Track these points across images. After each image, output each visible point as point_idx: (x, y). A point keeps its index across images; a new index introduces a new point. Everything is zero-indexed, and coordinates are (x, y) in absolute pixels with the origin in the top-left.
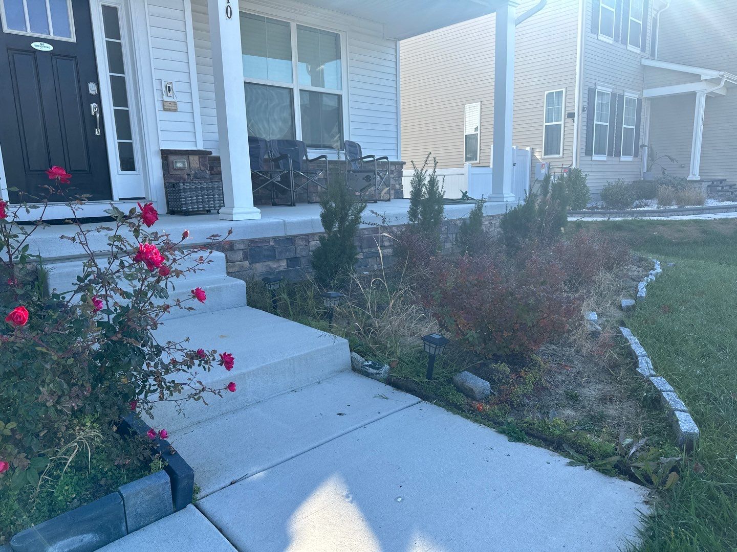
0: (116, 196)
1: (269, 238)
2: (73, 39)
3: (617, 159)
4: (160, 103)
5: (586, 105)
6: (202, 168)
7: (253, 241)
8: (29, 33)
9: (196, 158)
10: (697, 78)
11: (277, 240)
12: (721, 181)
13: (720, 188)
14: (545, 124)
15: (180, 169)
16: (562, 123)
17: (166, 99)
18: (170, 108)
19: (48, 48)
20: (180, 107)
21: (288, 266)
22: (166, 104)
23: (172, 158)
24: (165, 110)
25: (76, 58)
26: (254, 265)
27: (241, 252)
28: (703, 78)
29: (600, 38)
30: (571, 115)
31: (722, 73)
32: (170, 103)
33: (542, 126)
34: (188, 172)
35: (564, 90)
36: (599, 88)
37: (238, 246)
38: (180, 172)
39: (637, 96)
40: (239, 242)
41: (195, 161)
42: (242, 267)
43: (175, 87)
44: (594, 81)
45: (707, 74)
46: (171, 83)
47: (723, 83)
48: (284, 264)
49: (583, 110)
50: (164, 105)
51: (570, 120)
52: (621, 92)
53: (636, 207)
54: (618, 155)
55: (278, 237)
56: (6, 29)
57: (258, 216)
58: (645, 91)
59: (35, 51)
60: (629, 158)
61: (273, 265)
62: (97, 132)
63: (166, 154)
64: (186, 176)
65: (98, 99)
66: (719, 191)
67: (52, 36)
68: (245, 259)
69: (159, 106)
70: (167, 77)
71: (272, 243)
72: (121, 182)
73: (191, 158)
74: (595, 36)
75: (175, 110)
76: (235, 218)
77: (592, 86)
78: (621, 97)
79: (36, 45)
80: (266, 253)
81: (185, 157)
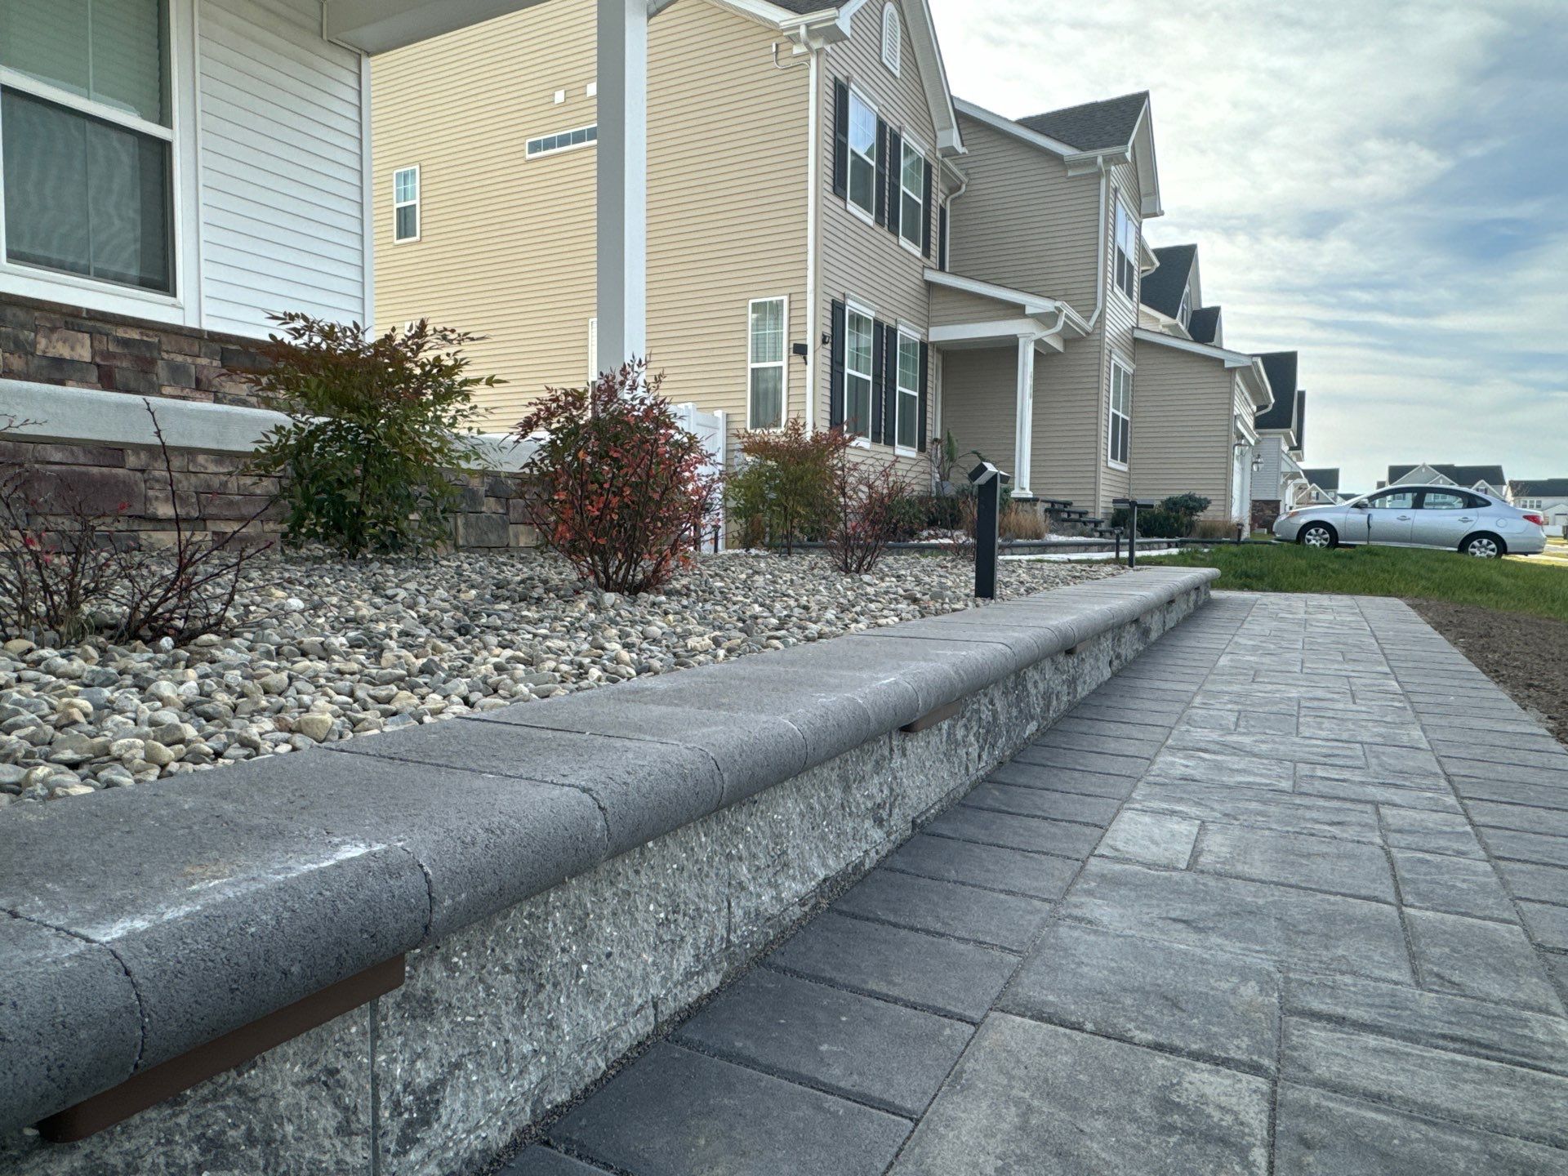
3: (889, 450)
5: (828, 331)
10: (1017, 310)
12: (1066, 504)
13: (1065, 516)
14: (751, 365)
16: (784, 363)
28: (1029, 310)
29: (849, 208)
30: (800, 350)
31: (1058, 304)
33: (745, 369)
35: (785, 299)
36: (852, 306)
39: (919, 336)
44: (843, 290)
45: (1036, 304)
47: (1060, 324)
49: (824, 342)
51: (799, 359)
52: (892, 323)
53: (927, 538)
54: (890, 442)
58: (932, 330)
60: (910, 452)
66: (1064, 520)
74: (841, 204)
77: (839, 297)
78: (892, 332)
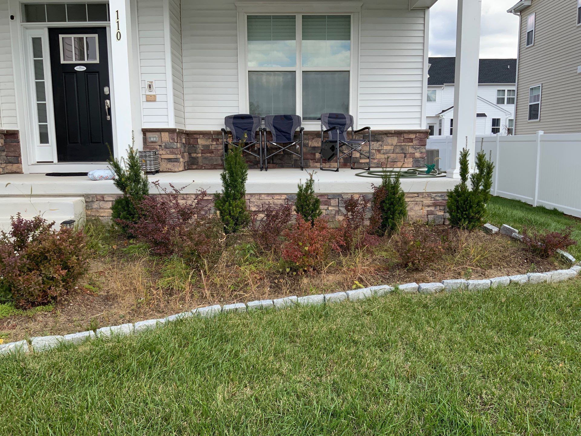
2: (97, 61)
4: (144, 96)
6: (171, 141)
8: (74, 62)
9: (167, 134)
15: (154, 142)
17: (148, 93)
18: (151, 99)
19: (83, 68)
20: (158, 98)
23: (148, 134)
24: (147, 101)
25: (98, 72)
32: (151, 96)
34: (159, 143)
37: (108, 198)
38: (153, 144)
41: (166, 137)
43: (153, 86)
46: (152, 82)
50: (147, 98)
56: (62, 62)
59: (77, 72)
62: (108, 118)
63: (145, 131)
64: (158, 147)
65: (108, 97)
67: (86, 61)
68: (113, 207)
69: (143, 99)
70: (148, 78)
73: (163, 134)
75: (155, 101)
79: (77, 68)
81: (158, 133)
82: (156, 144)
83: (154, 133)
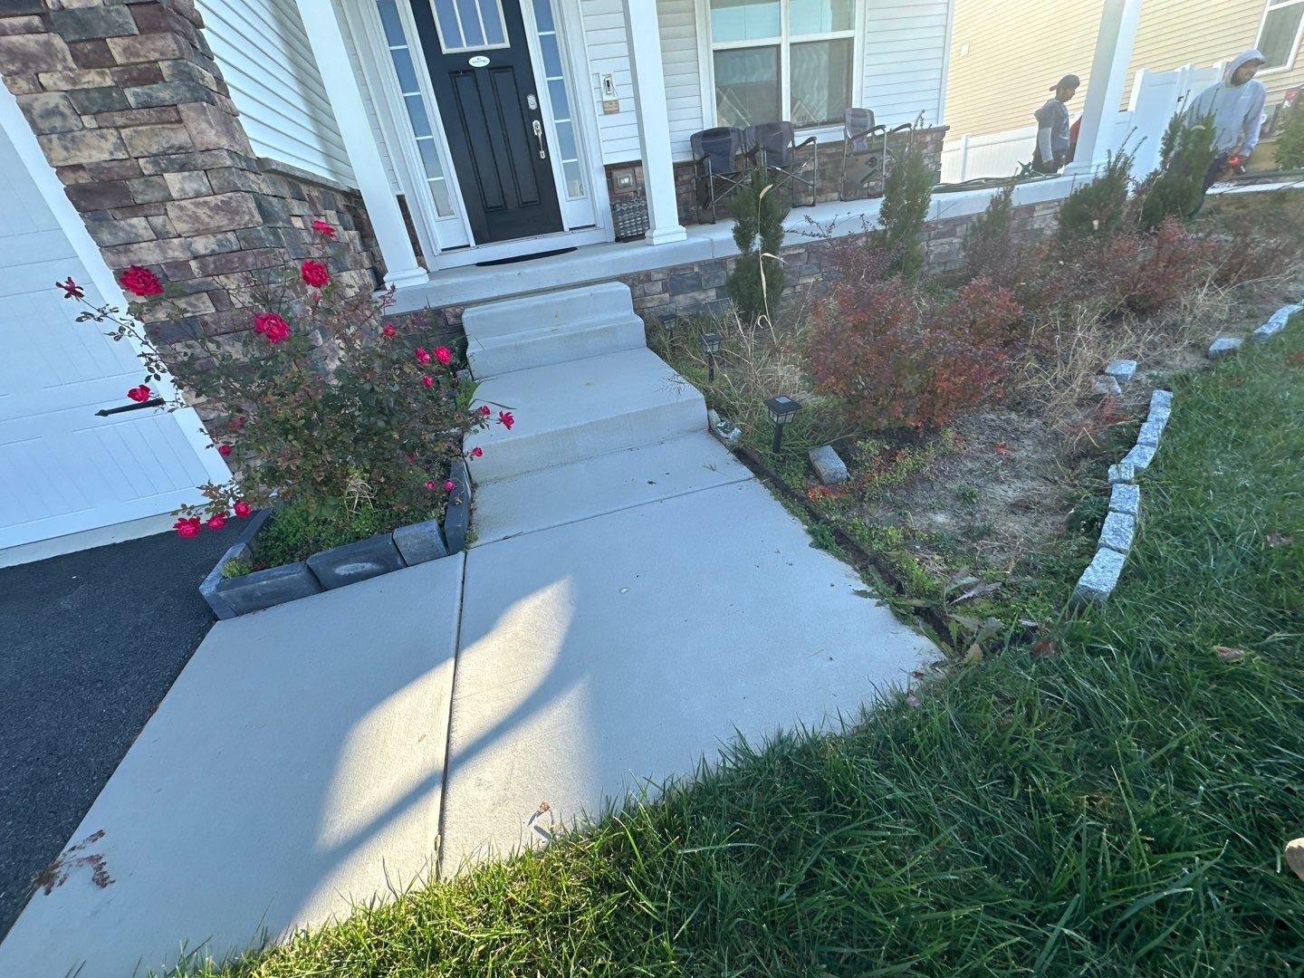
0: (566, 228)
1: (693, 264)
2: (507, 44)
4: (600, 104)
7: (673, 269)
8: (465, 48)
11: (702, 265)
14: (1268, 9)
15: (626, 186)
17: (606, 98)
18: (611, 109)
19: (485, 61)
20: (622, 105)
21: (718, 297)
22: (607, 105)
23: (616, 174)
24: (606, 113)
25: (511, 67)
26: (676, 298)
27: (660, 283)
32: (610, 102)
33: (1261, 13)
34: (633, 188)
37: (656, 276)
38: (625, 190)
40: (657, 271)
41: (641, 174)
42: (662, 299)
43: (614, 82)
46: (610, 76)
48: (713, 293)
50: (604, 108)
55: (704, 262)
56: (445, 50)
57: (684, 236)
59: (473, 69)
61: (700, 296)
62: (542, 153)
63: (610, 169)
64: (632, 194)
65: (537, 114)
67: (487, 46)
68: (665, 290)
69: (599, 110)
70: (604, 69)
71: (696, 270)
72: (570, 210)
73: (637, 170)
75: (617, 111)
76: (656, 241)
79: (474, 62)
80: (689, 282)
81: (630, 170)
82: (629, 189)
83: (623, 171)
